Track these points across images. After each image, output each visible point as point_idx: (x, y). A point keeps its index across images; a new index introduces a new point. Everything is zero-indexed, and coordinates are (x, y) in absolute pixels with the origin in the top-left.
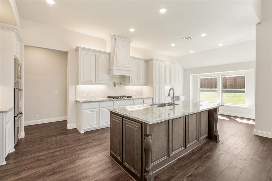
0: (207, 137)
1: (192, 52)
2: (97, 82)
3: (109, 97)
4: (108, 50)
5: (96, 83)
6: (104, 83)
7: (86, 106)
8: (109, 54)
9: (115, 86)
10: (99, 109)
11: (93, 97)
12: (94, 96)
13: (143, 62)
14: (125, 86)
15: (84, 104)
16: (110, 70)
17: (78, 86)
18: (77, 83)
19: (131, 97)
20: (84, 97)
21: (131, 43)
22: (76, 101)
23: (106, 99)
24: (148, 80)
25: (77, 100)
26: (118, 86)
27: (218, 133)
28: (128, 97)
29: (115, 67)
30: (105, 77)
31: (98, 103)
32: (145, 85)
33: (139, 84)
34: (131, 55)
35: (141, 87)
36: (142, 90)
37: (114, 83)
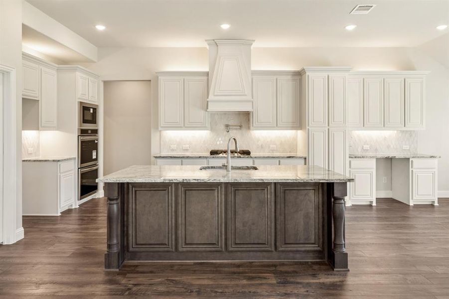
2: (186, 125)
3: (211, 152)
5: (184, 127)
6: (200, 126)
8: (208, 74)
9: (228, 131)
11: (187, 150)
12: (188, 148)
14: (252, 131)
15: (158, 160)
20: (173, 150)
21: (252, 44)
24: (301, 118)
25: (162, 154)
26: (235, 131)
29: (211, 97)
31: (181, 161)
32: (293, 128)
33: (277, 126)
34: (252, 69)
35: (294, 131)
36: (295, 139)
37: (227, 126)
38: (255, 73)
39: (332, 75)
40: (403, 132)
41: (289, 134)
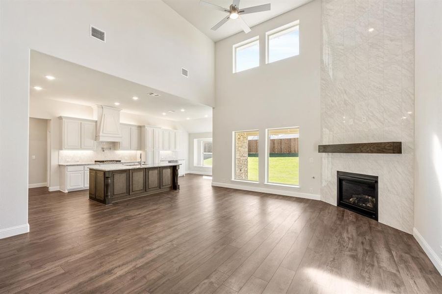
0: (171, 187)
1: (188, 119)
3: (96, 161)
4: (95, 118)
5: (81, 148)
6: (90, 148)
7: (70, 168)
8: (96, 122)
9: (103, 151)
10: (84, 172)
12: (79, 161)
13: (136, 128)
14: (116, 151)
15: (68, 167)
16: (96, 137)
17: (61, 152)
18: (61, 148)
19: (120, 161)
20: (68, 162)
21: (120, 111)
22: (59, 165)
23: (94, 163)
24: (141, 145)
25: (61, 164)
26: (107, 151)
27: (179, 184)
28: (117, 161)
29: (101, 134)
30: (91, 142)
31: (83, 167)
32: (138, 150)
33: (131, 149)
34: (121, 122)
35: (135, 151)
36: (136, 155)
37: (103, 148)
38: (121, 124)
39: (155, 129)
40: (173, 151)
41: (133, 152)
